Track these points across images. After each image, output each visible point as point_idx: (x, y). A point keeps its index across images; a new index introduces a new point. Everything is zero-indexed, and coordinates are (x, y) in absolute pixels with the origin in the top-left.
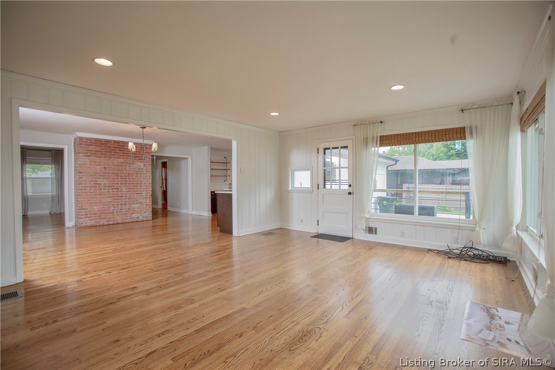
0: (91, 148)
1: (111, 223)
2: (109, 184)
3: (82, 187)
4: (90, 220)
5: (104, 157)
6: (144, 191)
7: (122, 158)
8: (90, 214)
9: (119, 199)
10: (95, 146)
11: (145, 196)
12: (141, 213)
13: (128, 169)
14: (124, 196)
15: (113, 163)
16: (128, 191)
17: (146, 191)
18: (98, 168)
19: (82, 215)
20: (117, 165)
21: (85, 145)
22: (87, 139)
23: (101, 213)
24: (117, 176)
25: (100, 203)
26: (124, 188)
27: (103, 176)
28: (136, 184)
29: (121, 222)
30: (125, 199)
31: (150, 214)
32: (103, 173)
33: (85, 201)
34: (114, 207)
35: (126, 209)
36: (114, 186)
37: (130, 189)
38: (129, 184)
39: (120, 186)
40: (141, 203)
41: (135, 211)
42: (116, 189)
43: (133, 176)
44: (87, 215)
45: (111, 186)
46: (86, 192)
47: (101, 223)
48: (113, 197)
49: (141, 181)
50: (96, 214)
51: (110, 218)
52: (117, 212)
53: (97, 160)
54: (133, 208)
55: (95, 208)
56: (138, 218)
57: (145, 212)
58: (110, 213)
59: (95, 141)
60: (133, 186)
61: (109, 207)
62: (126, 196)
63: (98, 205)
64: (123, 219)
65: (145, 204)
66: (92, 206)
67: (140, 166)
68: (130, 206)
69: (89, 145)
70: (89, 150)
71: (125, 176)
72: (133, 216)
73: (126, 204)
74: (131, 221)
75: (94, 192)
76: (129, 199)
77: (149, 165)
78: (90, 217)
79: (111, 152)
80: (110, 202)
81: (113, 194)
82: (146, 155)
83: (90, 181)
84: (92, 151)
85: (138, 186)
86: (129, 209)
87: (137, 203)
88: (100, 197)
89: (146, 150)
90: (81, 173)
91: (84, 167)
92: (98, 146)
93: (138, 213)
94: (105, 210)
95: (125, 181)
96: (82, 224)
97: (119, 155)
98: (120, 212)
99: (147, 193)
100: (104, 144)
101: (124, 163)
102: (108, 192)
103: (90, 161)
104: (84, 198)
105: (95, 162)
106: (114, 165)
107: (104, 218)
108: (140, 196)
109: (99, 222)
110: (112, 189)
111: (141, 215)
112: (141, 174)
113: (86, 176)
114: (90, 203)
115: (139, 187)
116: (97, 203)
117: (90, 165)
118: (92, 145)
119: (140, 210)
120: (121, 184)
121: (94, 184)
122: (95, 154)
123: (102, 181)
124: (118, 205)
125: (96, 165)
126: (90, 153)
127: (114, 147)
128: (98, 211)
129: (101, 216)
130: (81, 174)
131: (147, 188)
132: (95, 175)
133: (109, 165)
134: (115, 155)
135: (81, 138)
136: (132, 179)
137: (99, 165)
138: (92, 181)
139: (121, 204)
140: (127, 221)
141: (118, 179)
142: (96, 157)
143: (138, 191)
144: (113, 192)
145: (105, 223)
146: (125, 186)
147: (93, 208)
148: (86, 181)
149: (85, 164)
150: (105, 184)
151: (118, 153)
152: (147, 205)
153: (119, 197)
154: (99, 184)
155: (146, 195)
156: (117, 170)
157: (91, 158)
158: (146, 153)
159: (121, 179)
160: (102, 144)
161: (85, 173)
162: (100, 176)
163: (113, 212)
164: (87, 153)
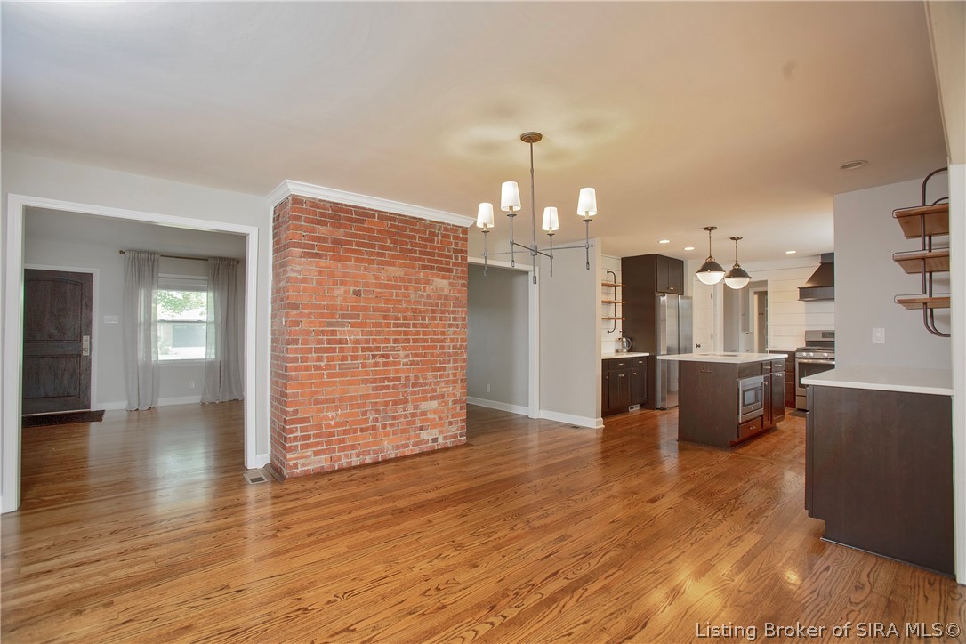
0: (323, 231)
1: (369, 459)
2: (367, 341)
3: (296, 351)
4: (316, 453)
5: (357, 260)
6: (449, 362)
7: (401, 265)
8: (317, 436)
9: (388, 387)
10: (333, 225)
11: (451, 377)
12: (442, 425)
13: (412, 296)
14: (403, 376)
15: (376, 278)
16: (412, 363)
17: (455, 361)
18: (340, 291)
19: (295, 439)
20: (386, 286)
21: (307, 221)
22: (315, 204)
23: (346, 432)
24: (385, 318)
25: (341, 399)
26: (402, 354)
27: (351, 317)
28: (432, 341)
29: (393, 456)
30: (406, 386)
31: (462, 428)
32: (353, 308)
33: (303, 395)
34: (377, 412)
35: (406, 416)
36: (378, 349)
37: (416, 355)
38: (415, 341)
39: (393, 349)
40: (442, 396)
41: (427, 420)
42: (383, 356)
43: (424, 319)
44: (308, 437)
45: (370, 349)
46: (307, 368)
47: (344, 462)
48: (374, 381)
49: (443, 333)
50: (331, 434)
51: (368, 445)
52: (384, 427)
53: (338, 268)
54: (424, 414)
55: (330, 414)
56: (435, 440)
57: (450, 423)
58: (367, 429)
59: (333, 210)
60: (425, 348)
61: (365, 413)
62: (407, 378)
63: (336, 408)
64: (398, 447)
65: (451, 400)
66: (320, 410)
67: (442, 290)
68: (416, 407)
69: (319, 222)
70: (319, 239)
71: (405, 318)
72: (425, 435)
73: (406, 401)
74: (417, 450)
75: (328, 367)
76: (413, 385)
77: (463, 285)
78: (317, 444)
79: (373, 246)
80: (367, 396)
81: (376, 373)
82: (456, 258)
83: (317, 333)
84: (325, 240)
85: (434, 348)
86: (413, 415)
87: (432, 398)
88: (342, 383)
89: (456, 244)
90: (295, 307)
91: (305, 290)
92: (340, 226)
93: (434, 427)
94: (354, 422)
95: (406, 333)
96: (295, 466)
97: (394, 256)
98: (392, 425)
99: (456, 368)
100: (356, 221)
101: (402, 279)
102: (364, 366)
103: (321, 272)
104: (302, 386)
105: (332, 274)
106: (379, 286)
107: (353, 447)
108: (441, 376)
109: (340, 458)
110: (374, 357)
111: (441, 432)
112: (443, 312)
113: (309, 316)
114: (317, 402)
115: (437, 351)
116: (333, 401)
117: (319, 282)
118: (325, 223)
119: (440, 418)
120: (396, 341)
121: (329, 342)
122: (334, 250)
123: (348, 333)
124: (387, 404)
125: (335, 283)
126: (321, 248)
127: (380, 231)
128: (337, 424)
129: (343, 441)
130: (295, 312)
131: (456, 354)
132: (332, 316)
133: (366, 284)
134: (383, 255)
135: (297, 201)
136: (423, 325)
137: (343, 284)
138: (323, 333)
139: (395, 403)
140: (407, 452)
141: (388, 325)
142: (334, 258)
143: (435, 362)
144: (376, 365)
145: (356, 461)
146: (404, 348)
147: (326, 417)
148: (308, 333)
149: (305, 280)
150: (357, 342)
151: (389, 248)
152: (455, 402)
153: (389, 380)
154: (340, 342)
155: (455, 375)
156: (387, 301)
157: (323, 262)
158: (455, 251)
159: (396, 326)
160: (351, 220)
161: (305, 307)
162: (343, 316)
163: (374, 428)
164: (312, 247)
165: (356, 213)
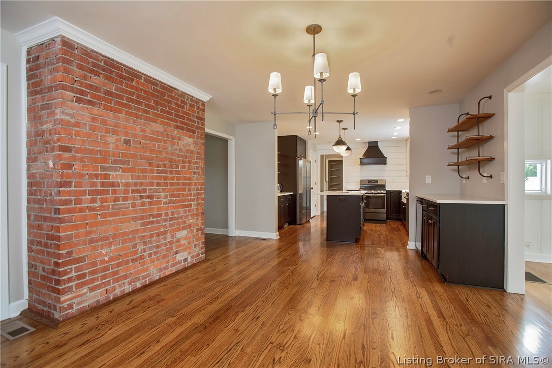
0: (96, 80)
1: (139, 285)
2: (136, 184)
3: (69, 193)
4: (92, 290)
5: (127, 113)
6: (193, 200)
7: (163, 123)
8: (91, 273)
9: (153, 222)
10: (105, 77)
11: (195, 212)
12: (190, 248)
13: (169, 148)
14: (163, 212)
15: (143, 131)
16: (170, 202)
17: (198, 199)
18: (111, 139)
19: (70, 280)
20: (151, 139)
21: (79, 66)
22: (88, 53)
23: (119, 265)
24: (150, 165)
25: (115, 236)
26: (162, 194)
27: (122, 163)
28: (183, 184)
29: (157, 278)
30: (165, 220)
31: (202, 248)
32: (124, 155)
33: (77, 236)
34: (145, 243)
35: (166, 244)
36: (144, 191)
37: (172, 196)
38: (172, 184)
39: (156, 191)
40: (190, 226)
41: (180, 246)
42: (148, 197)
43: (177, 167)
44: (84, 276)
45: (138, 191)
46: (81, 210)
47: (118, 292)
48: (142, 218)
49: (190, 179)
50: (107, 269)
51: (138, 273)
52: (150, 255)
53: (110, 117)
54: (178, 241)
55: (104, 251)
56: (186, 260)
57: (195, 246)
58: (137, 259)
59: (106, 63)
60: (178, 190)
61: (134, 246)
62: (166, 214)
63: (110, 245)
64: (161, 270)
65: (195, 228)
66: (95, 248)
67: (189, 146)
68: (173, 237)
69: (92, 72)
70: (91, 87)
71: (165, 166)
72: (179, 257)
73: (165, 233)
74: (174, 270)
75: (102, 208)
76: (171, 219)
77: (202, 144)
78: (93, 280)
79: (140, 104)
80: (135, 232)
81: (144, 211)
82: (198, 122)
83: (91, 176)
84: (97, 89)
85: (184, 190)
86: (171, 243)
87: (183, 228)
88: (114, 222)
89: (198, 113)
90: (67, 149)
91: (77, 134)
92: (112, 80)
93: (185, 250)
94: (126, 255)
95: (165, 178)
96: (71, 306)
97: (156, 115)
98: (156, 253)
99: (198, 205)
100: (126, 78)
101: (162, 135)
102: (134, 205)
103: (93, 119)
104: (76, 227)
105: (104, 122)
106: (145, 138)
107: (125, 277)
108: (189, 211)
109: (114, 289)
110: (141, 197)
111: (189, 253)
112: (190, 163)
113: (82, 160)
114: (91, 241)
115: (186, 193)
116: (107, 238)
117: (93, 128)
118: (98, 74)
119: (189, 243)
120: (158, 184)
121: (103, 185)
122: (106, 100)
123: (119, 177)
124: (152, 236)
125: (107, 131)
126: (94, 96)
127: (146, 92)
128: (111, 259)
129: (117, 273)
130: (67, 155)
131: (198, 194)
132: (105, 160)
133: (135, 135)
134: (148, 112)
135: (67, 44)
136: (177, 172)
137: (115, 132)
138: (96, 176)
139: (158, 235)
140: (167, 272)
141: (152, 171)
142: (106, 108)
143: (185, 201)
144: (143, 204)
145: (128, 288)
146: (164, 190)
147: (101, 254)
148: (81, 176)
149: (77, 124)
150: (127, 185)
151: (152, 108)
152: (198, 230)
153: (153, 216)
154: (112, 185)
155: (197, 209)
156: (152, 151)
157: (96, 110)
158: (198, 118)
159: (158, 172)
160: (121, 76)
161: (78, 150)
162: (115, 162)
163: (142, 257)
164: (85, 94)
165: (126, 72)
